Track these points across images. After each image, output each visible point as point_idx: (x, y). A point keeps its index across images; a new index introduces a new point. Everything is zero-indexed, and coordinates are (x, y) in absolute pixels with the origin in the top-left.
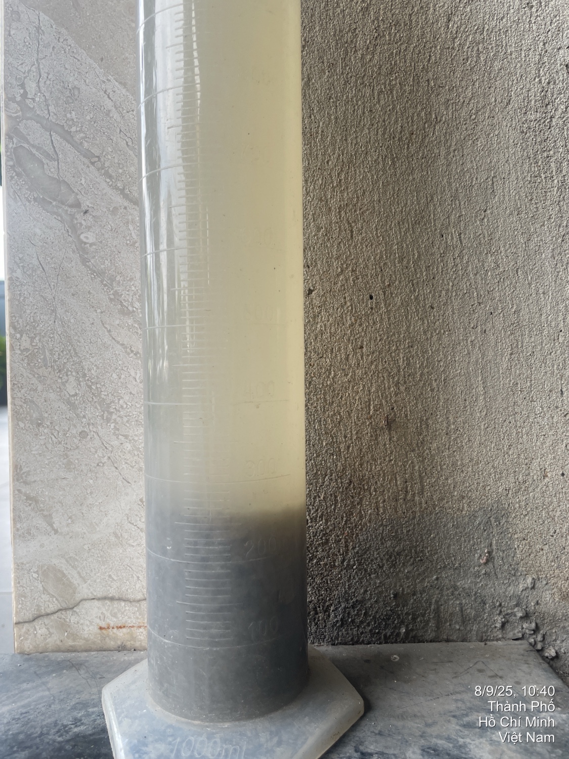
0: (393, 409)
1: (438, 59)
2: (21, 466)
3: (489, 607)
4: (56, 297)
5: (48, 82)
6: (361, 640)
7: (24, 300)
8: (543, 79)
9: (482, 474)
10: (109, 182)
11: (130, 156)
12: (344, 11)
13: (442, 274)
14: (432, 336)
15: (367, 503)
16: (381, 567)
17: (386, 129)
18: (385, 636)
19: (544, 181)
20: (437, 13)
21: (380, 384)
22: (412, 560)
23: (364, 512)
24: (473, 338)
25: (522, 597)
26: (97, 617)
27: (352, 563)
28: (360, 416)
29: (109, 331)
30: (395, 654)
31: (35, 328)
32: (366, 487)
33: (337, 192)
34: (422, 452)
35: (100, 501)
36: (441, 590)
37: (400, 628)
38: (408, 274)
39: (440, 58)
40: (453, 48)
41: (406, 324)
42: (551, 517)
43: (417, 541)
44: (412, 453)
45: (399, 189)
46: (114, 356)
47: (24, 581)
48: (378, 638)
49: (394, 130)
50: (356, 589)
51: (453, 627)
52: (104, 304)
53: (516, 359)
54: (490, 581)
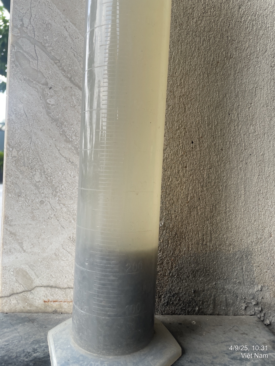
0: (199, 199)
1: (233, 26)
2: (8, 216)
3: (240, 299)
4: (32, 131)
5: (35, 20)
6: (176, 313)
7: (15, 131)
9: (241, 233)
10: (63, 74)
11: (75, 61)
13: (228, 133)
14: (221, 164)
15: (184, 245)
16: (188, 277)
17: (205, 59)
18: (188, 311)
20: (234, 4)
21: (194, 186)
22: (204, 274)
23: (182, 249)
24: (241, 166)
25: (256, 294)
26: (43, 296)
27: (174, 274)
28: (183, 201)
29: (59, 150)
30: (193, 321)
31: (20, 146)
32: (184, 237)
33: (179, 88)
34: (212, 221)
35: (49, 237)
36: (217, 290)
37: (195, 307)
38: (211, 132)
39: (234, 26)
40: (241, 22)
41: (209, 157)
42: (272, 256)
43: (207, 265)
44: (207, 221)
45: (210, 89)
46: (60, 163)
47: (6, 276)
48: (184, 312)
49: (209, 60)
50: (175, 287)
51: (221, 308)
52: (57, 136)
53: (261, 178)
54: (241, 286)
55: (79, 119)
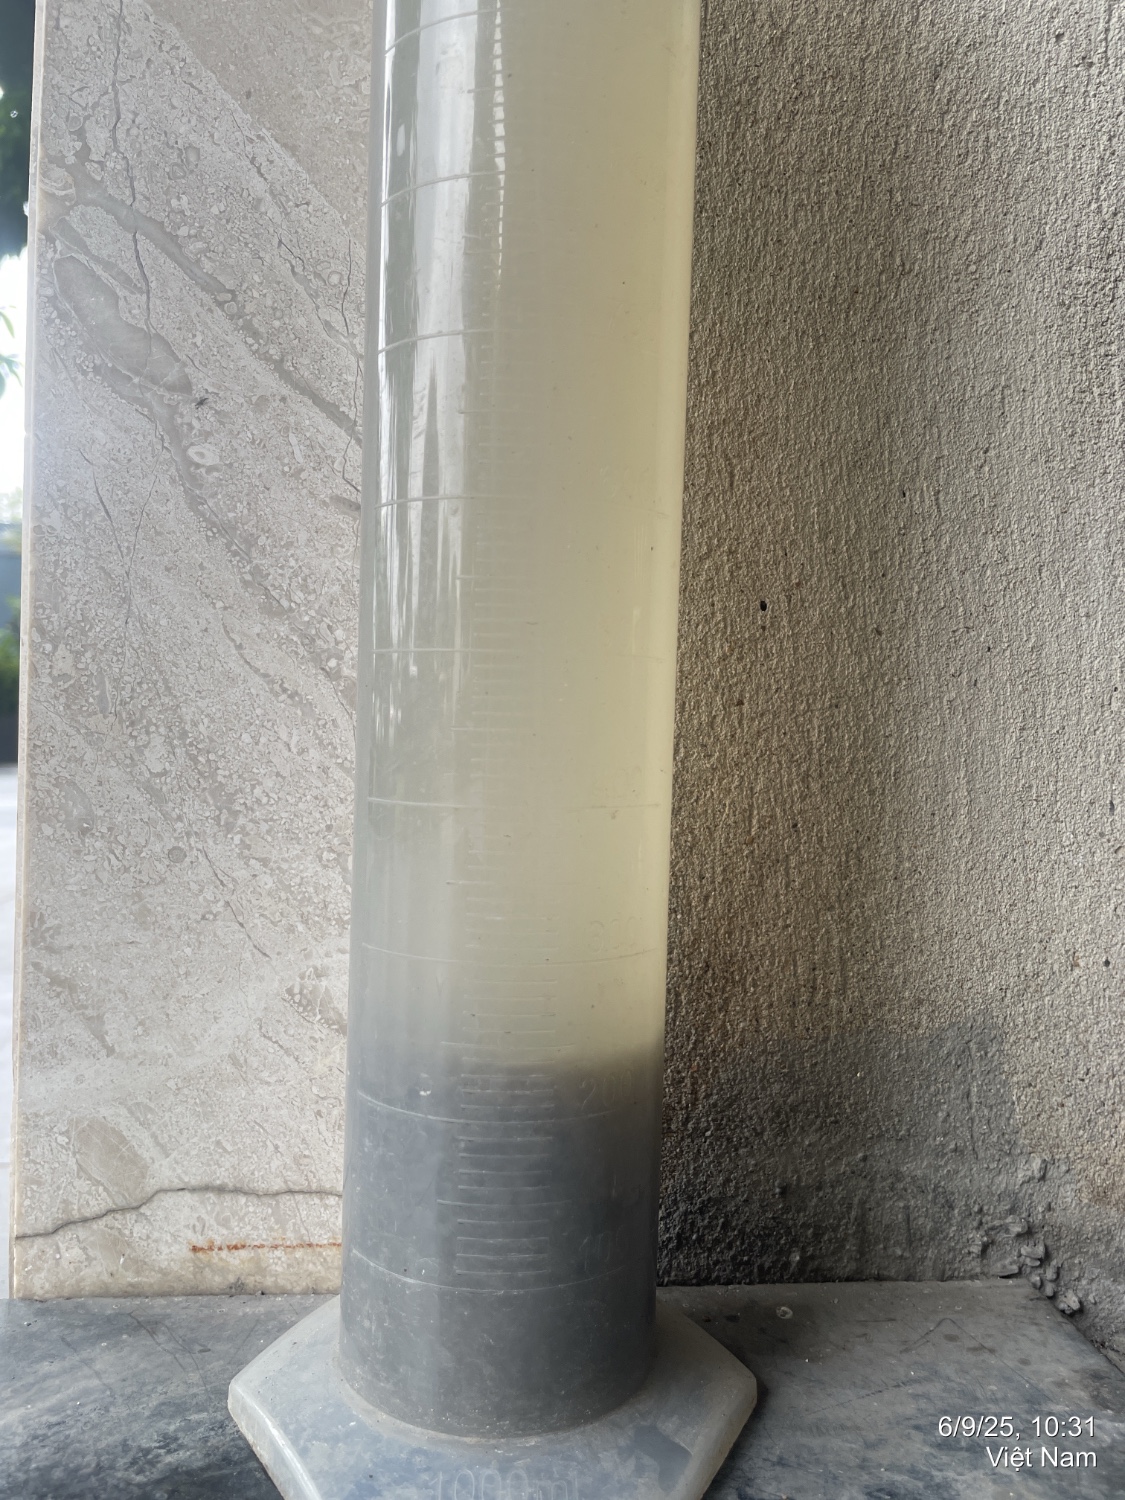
0: (795, 826)
1: (911, 150)
2: (42, 915)
3: (959, 1214)
4: (132, 572)
5: (134, 131)
8: (1105, 205)
9: (958, 958)
10: (251, 345)
11: (297, 295)
12: (736, 40)
13: (900, 569)
14: (875, 688)
15: (738, 1008)
16: (759, 1135)
17: (805, 280)
18: (761, 1267)
19: (1098, 400)
20: (913, 61)
21: (772, 776)
22: (818, 1121)
23: (732, 1025)
24: (953, 695)
25: (1021, 1195)
26: (187, 1226)
27: (703, 1125)
28: (731, 836)
29: (239, 647)
30: (784, 1305)
31: (84, 633)
32: (737, 978)
33: (707, 395)
34: (847, 911)
35: (205, 991)
36: (871, 1180)
37: (790, 1253)
38: (836, 565)
39: (915, 150)
40: (940, 131)
41: (828, 662)
42: (1081, 1043)
43: (829, 1085)
44: (828, 914)
45: (826, 397)
46: (247, 698)
47: (39, 1150)
48: (747, 1272)
49: (821, 283)
50: (708, 1176)
51: (890, 1251)
52: (231, 592)
53: (1031, 738)
54: (963, 1164)
55: (315, 521)
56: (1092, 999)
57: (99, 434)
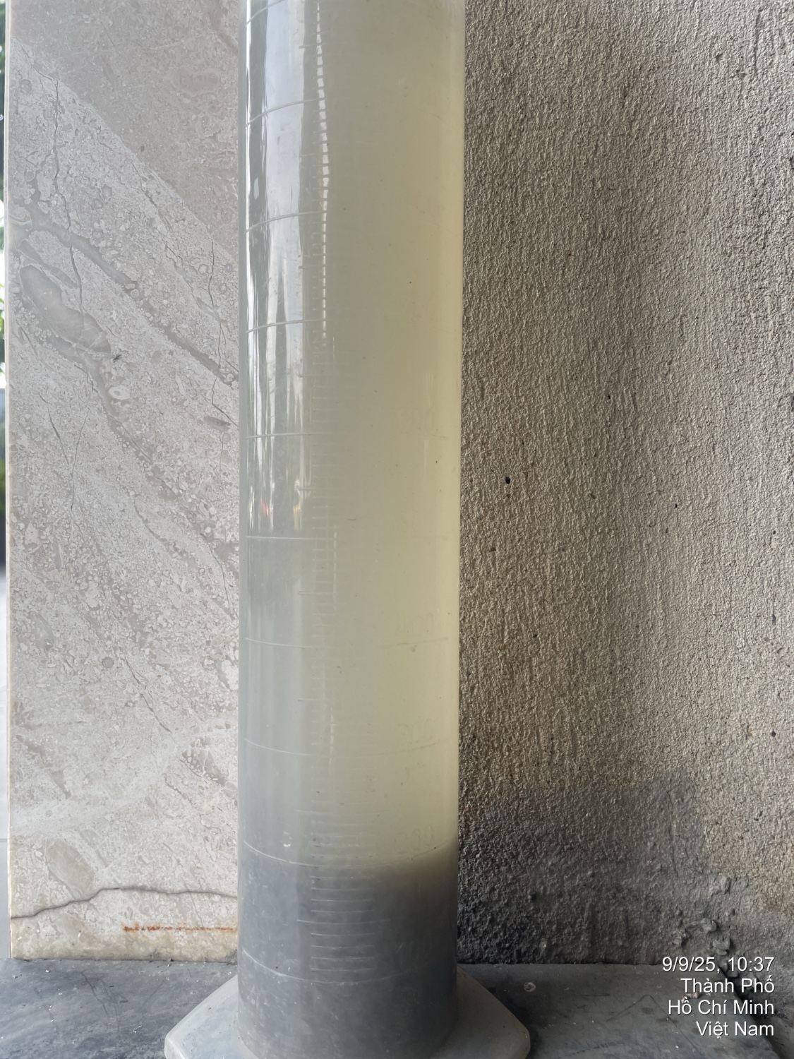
0: (535, 636)
1: (608, 150)
2: (21, 704)
3: (665, 916)
4: (75, 473)
5: (69, 179)
6: (485, 957)
7: (31, 477)
8: (756, 178)
9: (659, 730)
10: (149, 318)
11: (178, 281)
12: (477, 82)
13: (608, 450)
14: (592, 537)
15: (497, 767)
16: (515, 857)
17: (532, 248)
18: (519, 952)
20: (608, 85)
21: (518, 601)
22: (558, 848)
23: (493, 779)
24: (650, 540)
25: (712, 903)
26: (121, 914)
27: (474, 850)
28: (489, 644)
29: (146, 521)
30: (530, 981)
31: (44, 515)
32: (496, 745)
34: (575, 697)
35: (129, 754)
36: (599, 891)
37: (539, 942)
38: (560, 449)
39: (611, 150)
40: (629, 135)
41: (556, 518)
42: (755, 793)
43: (566, 822)
44: (562, 699)
45: (549, 331)
46: (152, 555)
47: (24, 860)
48: (508, 954)
49: (544, 250)
50: (479, 887)
51: (614, 943)
52: (139, 484)
53: (710, 570)
54: (667, 880)
55: (194, 434)
56: (763, 760)
57: (51, 382)
